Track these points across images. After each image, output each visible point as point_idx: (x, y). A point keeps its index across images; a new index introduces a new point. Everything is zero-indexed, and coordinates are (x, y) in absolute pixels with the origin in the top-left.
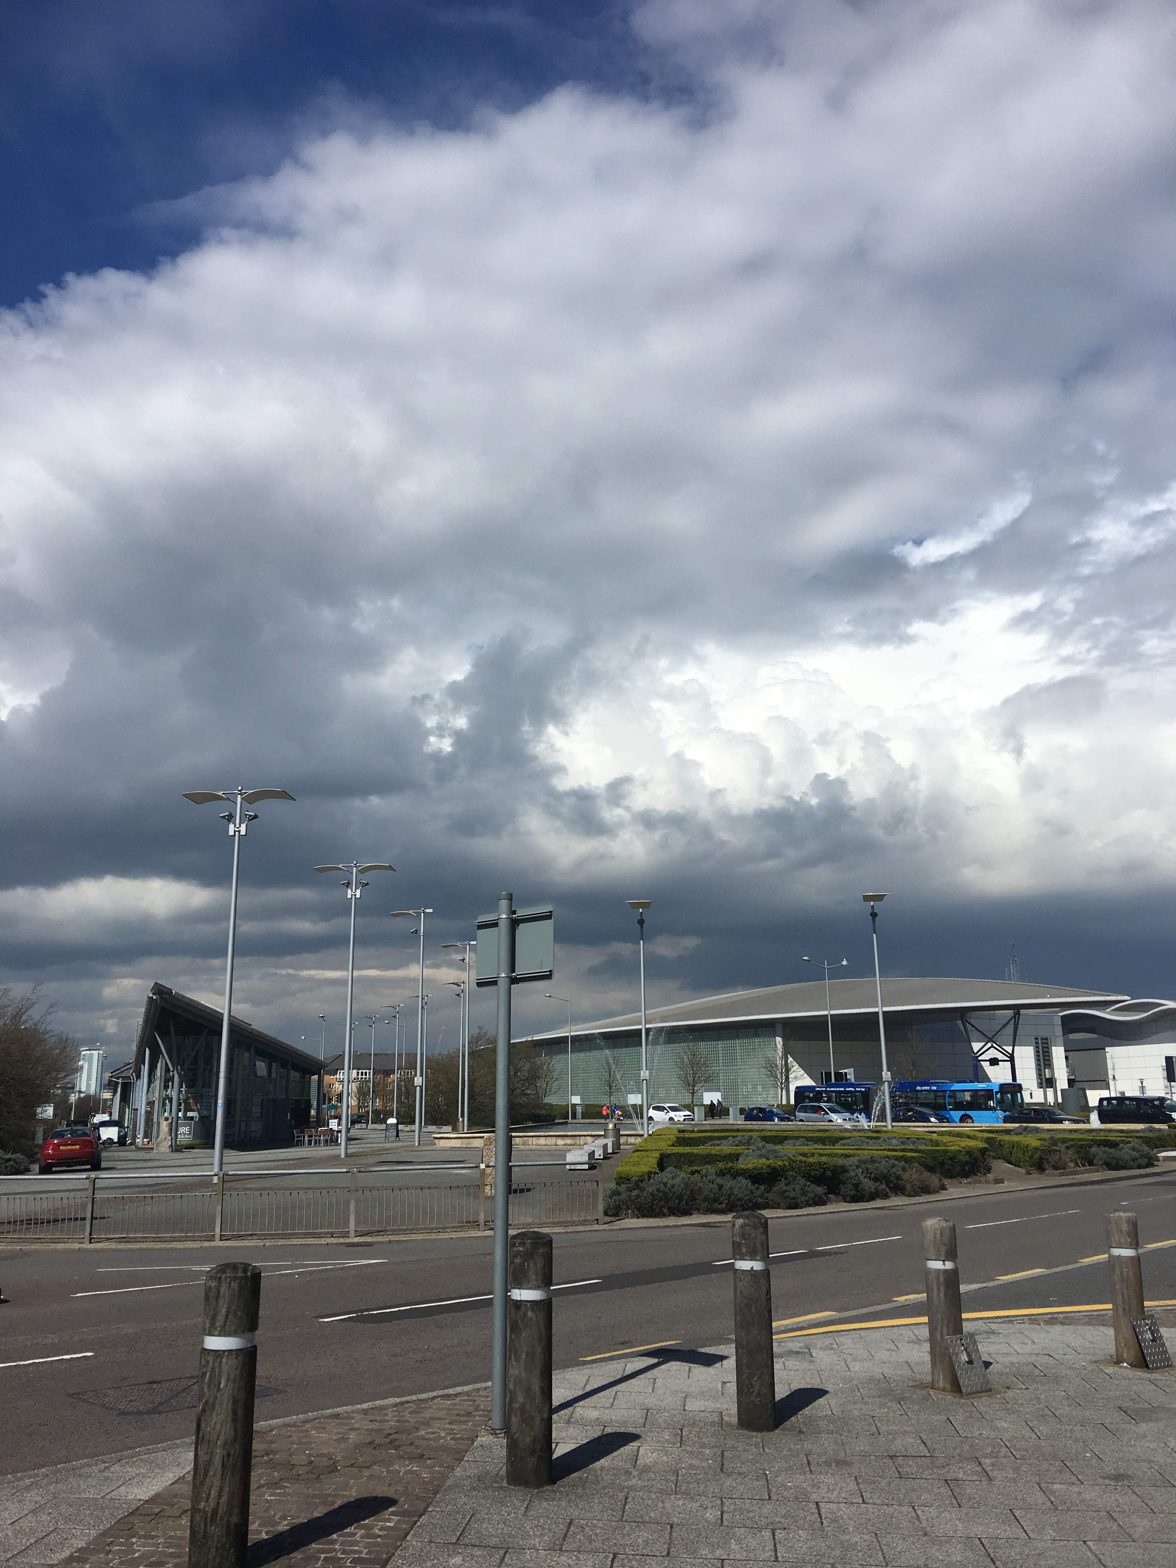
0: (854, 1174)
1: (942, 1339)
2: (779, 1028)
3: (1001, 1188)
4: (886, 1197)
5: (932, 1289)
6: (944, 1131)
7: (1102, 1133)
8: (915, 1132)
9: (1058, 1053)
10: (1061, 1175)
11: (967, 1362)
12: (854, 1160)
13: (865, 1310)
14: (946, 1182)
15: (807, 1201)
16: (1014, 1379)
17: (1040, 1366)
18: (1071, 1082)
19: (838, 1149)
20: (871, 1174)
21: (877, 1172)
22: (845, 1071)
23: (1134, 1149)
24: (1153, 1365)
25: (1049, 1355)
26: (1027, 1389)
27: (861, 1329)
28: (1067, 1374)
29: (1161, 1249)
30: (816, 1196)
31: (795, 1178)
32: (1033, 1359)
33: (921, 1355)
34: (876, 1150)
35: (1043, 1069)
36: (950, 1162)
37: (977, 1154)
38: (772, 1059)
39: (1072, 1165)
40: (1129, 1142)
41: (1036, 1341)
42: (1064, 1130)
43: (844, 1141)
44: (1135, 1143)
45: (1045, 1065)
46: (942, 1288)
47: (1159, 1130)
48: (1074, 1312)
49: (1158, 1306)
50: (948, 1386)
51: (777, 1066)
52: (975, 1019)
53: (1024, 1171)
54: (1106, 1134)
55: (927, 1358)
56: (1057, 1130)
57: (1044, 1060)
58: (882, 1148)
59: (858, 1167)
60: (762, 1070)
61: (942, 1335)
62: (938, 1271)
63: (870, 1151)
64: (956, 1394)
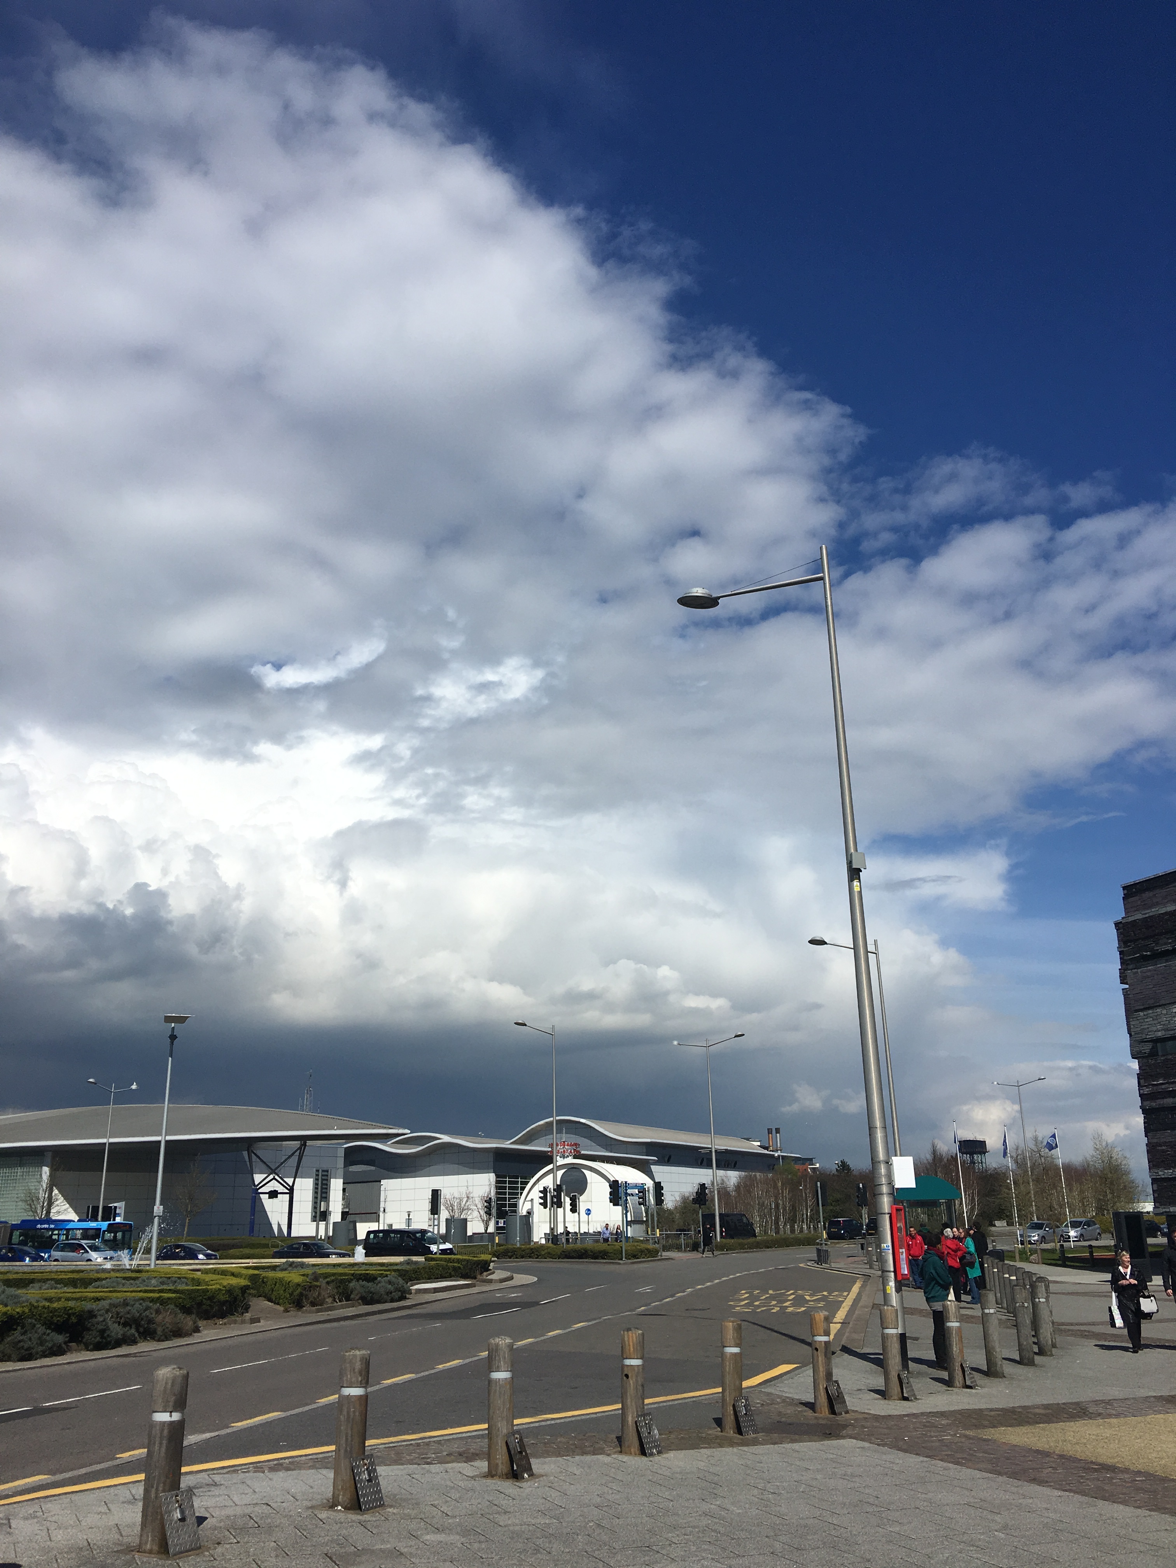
0: (101, 1319)
1: (156, 1497)
2: (49, 1156)
3: (255, 1327)
4: (134, 1342)
5: (154, 1443)
6: (210, 1269)
7: (364, 1267)
8: (177, 1271)
9: (336, 1185)
10: (318, 1311)
11: (179, 1520)
12: (105, 1304)
13: (83, 1471)
14: (201, 1323)
15: (44, 1352)
16: (227, 1533)
17: (256, 1516)
18: (344, 1215)
19: (90, 1292)
20: (121, 1318)
21: (128, 1316)
22: (115, 1205)
23: (390, 1282)
24: (365, 1506)
25: (268, 1504)
26: (238, 1542)
27: (73, 1492)
28: (281, 1523)
29: (396, 1385)
30: (54, 1345)
31: (34, 1326)
32: (248, 1510)
33: (133, 1515)
34: (132, 1292)
35: (319, 1202)
36: (208, 1302)
37: (238, 1292)
38: (33, 1191)
39: (329, 1300)
40: (387, 1276)
41: (256, 1490)
42: (328, 1265)
43: (98, 1283)
44: (392, 1276)
45: (322, 1197)
46: (165, 1442)
47: (416, 1262)
48: (301, 1456)
49: (382, 1444)
50: (155, 1548)
51: (38, 1199)
52: (261, 1151)
53: (282, 1309)
54: (367, 1267)
55: (138, 1518)
56: (322, 1265)
57: (321, 1193)
58: (139, 1289)
59: (107, 1311)
60: (20, 1203)
61: (157, 1493)
62: (163, 1423)
63: (128, 1293)
64: (163, 1556)
